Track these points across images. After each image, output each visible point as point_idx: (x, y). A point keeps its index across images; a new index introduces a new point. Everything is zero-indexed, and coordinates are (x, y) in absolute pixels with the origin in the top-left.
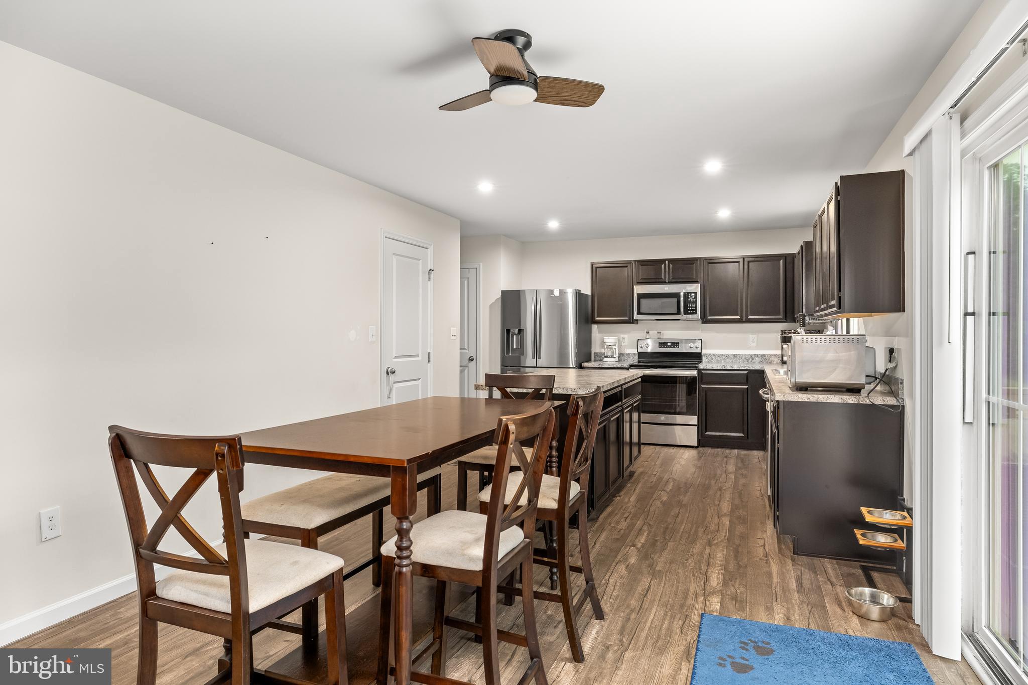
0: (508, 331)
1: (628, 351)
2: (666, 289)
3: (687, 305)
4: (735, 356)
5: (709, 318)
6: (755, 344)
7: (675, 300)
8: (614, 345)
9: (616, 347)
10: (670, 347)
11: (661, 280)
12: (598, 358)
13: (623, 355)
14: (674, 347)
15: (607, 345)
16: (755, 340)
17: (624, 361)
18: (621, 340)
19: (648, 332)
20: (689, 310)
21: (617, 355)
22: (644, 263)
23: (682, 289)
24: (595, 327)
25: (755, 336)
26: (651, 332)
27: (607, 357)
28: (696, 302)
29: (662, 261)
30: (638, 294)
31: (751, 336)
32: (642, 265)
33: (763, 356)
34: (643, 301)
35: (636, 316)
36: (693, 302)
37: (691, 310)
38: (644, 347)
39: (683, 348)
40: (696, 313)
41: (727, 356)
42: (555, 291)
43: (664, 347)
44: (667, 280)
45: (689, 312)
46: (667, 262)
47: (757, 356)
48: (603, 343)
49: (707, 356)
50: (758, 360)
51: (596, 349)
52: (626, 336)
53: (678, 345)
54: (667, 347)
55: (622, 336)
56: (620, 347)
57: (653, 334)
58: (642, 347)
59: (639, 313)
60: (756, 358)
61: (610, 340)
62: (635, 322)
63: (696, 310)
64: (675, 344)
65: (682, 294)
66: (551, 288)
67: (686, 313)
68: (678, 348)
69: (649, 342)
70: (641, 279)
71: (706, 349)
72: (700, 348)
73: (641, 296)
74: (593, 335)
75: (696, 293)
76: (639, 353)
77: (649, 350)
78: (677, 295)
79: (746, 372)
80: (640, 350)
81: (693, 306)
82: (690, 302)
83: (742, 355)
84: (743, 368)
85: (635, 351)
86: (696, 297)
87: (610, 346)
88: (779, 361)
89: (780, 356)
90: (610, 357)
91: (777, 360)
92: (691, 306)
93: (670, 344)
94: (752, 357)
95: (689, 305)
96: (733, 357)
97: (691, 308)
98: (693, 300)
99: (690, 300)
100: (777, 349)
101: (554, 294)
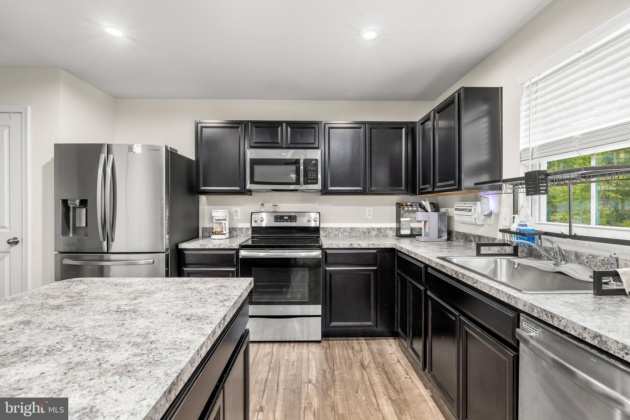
0: (65, 202)
1: (240, 225)
2: (283, 154)
3: (308, 173)
4: (352, 229)
5: (330, 188)
6: (371, 217)
7: (293, 168)
8: (225, 220)
9: (227, 223)
10: (287, 221)
11: (278, 145)
12: (206, 234)
13: (235, 230)
14: (291, 221)
15: (216, 220)
16: (372, 212)
17: (237, 236)
18: (233, 213)
19: (262, 205)
20: (309, 179)
21: (227, 231)
22: (259, 125)
23: (302, 155)
24: (203, 199)
25: (371, 209)
26: (266, 205)
27: (215, 233)
28: (316, 171)
29: (280, 123)
30: (251, 160)
31: (368, 209)
32: (256, 127)
33: (379, 229)
34: (257, 168)
35: (249, 186)
36: (314, 171)
37: (311, 180)
38: (259, 222)
39: (302, 222)
40: (317, 183)
41: (345, 230)
42: (135, 146)
43: (280, 221)
44: (284, 145)
45: (309, 181)
46: (284, 125)
47: (374, 229)
48: (212, 218)
49: (325, 229)
50: (374, 233)
51: (204, 223)
52: (239, 209)
53: (296, 219)
54: (283, 221)
55: (234, 208)
56: (231, 220)
57: (269, 206)
58: (256, 221)
59: (252, 182)
60: (372, 232)
61: (219, 213)
62: (248, 193)
63: (317, 179)
64: (292, 218)
65: (302, 161)
66: (130, 143)
67: (306, 183)
68: (296, 221)
69: (264, 215)
70: (255, 143)
71: (323, 222)
72: (318, 222)
73: (255, 162)
74: (201, 208)
75: (317, 160)
76: (253, 228)
77: (264, 224)
78: (296, 162)
79: (375, 251)
80: (254, 225)
81: (314, 175)
82: (311, 170)
83: (359, 228)
84: (372, 247)
85: (248, 225)
86: (316, 165)
87: (219, 220)
88: (394, 234)
89: (395, 229)
90: (219, 234)
91: (392, 233)
92: (312, 175)
93: (287, 217)
94: (369, 230)
95: (310, 173)
96: (350, 230)
97: (312, 177)
98: (314, 168)
99: (311, 168)
100: (391, 222)
101: (134, 150)
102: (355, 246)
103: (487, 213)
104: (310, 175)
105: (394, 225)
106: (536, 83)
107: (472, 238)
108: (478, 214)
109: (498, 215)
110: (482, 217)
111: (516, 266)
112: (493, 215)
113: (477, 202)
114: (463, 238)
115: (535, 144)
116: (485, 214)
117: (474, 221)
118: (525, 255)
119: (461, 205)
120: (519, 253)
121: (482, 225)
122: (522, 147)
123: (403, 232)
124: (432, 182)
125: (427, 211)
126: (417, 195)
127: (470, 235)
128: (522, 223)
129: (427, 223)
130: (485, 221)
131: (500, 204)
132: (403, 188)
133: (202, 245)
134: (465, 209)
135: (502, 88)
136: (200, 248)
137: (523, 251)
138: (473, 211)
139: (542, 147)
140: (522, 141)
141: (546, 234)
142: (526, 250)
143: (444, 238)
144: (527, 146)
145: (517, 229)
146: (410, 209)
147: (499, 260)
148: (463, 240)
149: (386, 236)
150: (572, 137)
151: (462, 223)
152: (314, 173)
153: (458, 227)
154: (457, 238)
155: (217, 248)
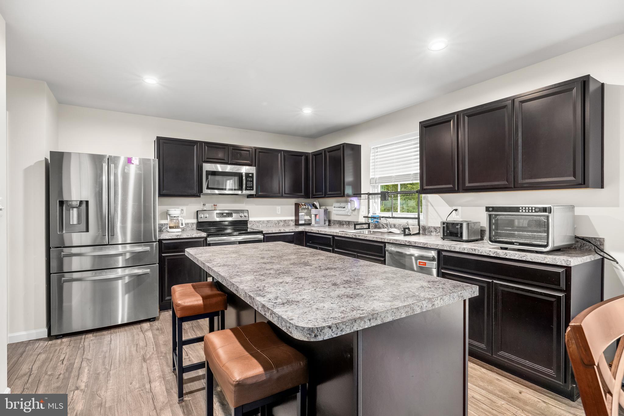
1: (186, 221)
4: (268, 221)
5: (260, 193)
6: (280, 213)
7: (237, 178)
8: (179, 217)
10: (225, 217)
11: (225, 161)
14: (228, 217)
15: (172, 217)
16: (280, 210)
19: (205, 205)
22: (210, 145)
23: (244, 170)
25: (280, 207)
26: (208, 205)
28: (253, 181)
29: (226, 145)
30: (207, 171)
31: (277, 207)
32: (208, 147)
33: (285, 221)
34: (211, 178)
35: (205, 191)
36: (251, 181)
37: (249, 187)
38: (203, 218)
39: (235, 217)
40: (253, 190)
41: (263, 222)
43: (220, 217)
45: (248, 188)
46: (229, 147)
47: (281, 221)
49: (251, 221)
50: (282, 224)
53: (232, 215)
54: (222, 217)
55: (185, 207)
58: (201, 218)
59: (208, 188)
61: (173, 212)
63: (253, 187)
64: (229, 214)
65: (244, 174)
67: (245, 189)
68: (232, 217)
70: (208, 158)
71: (250, 217)
73: (209, 173)
75: (253, 174)
76: (200, 223)
78: (241, 175)
79: (293, 234)
80: (200, 220)
81: (251, 184)
82: (249, 181)
83: (272, 220)
84: (291, 231)
85: (195, 221)
86: (252, 177)
87: (175, 217)
88: (294, 224)
89: (294, 221)
90: (176, 228)
91: (293, 223)
92: (249, 184)
93: (226, 214)
94: (279, 222)
95: (248, 183)
96: (266, 222)
97: (250, 185)
98: (251, 179)
99: (249, 179)
100: (292, 216)
101: (132, 162)
102: (282, 231)
103: (353, 209)
104: (248, 184)
105: (293, 218)
106: (377, 148)
107: (344, 223)
108: (349, 210)
109: (359, 210)
110: (351, 211)
111: (372, 233)
112: (356, 209)
113: (348, 203)
114: (338, 223)
115: (377, 176)
116: (352, 209)
117: (347, 213)
118: (373, 228)
119: (338, 205)
120: (370, 227)
121: (350, 216)
122: (371, 177)
123: (301, 222)
124: (324, 191)
125: (318, 208)
126: (310, 198)
127: (343, 221)
128: (374, 213)
129: (318, 216)
130: (351, 213)
131: (360, 204)
132: (303, 194)
133: (177, 236)
134: (341, 207)
135: (361, 145)
136: (176, 238)
137: (372, 226)
138: (346, 208)
139: (380, 178)
140: (371, 174)
141: (383, 217)
142: (373, 226)
143: (327, 224)
144: (373, 177)
145: (371, 216)
146: (304, 207)
147: (364, 231)
148: (338, 225)
149: (289, 225)
150: (391, 176)
151: (336, 215)
152: (251, 183)
153: (334, 217)
154: (334, 224)
155: (190, 237)
